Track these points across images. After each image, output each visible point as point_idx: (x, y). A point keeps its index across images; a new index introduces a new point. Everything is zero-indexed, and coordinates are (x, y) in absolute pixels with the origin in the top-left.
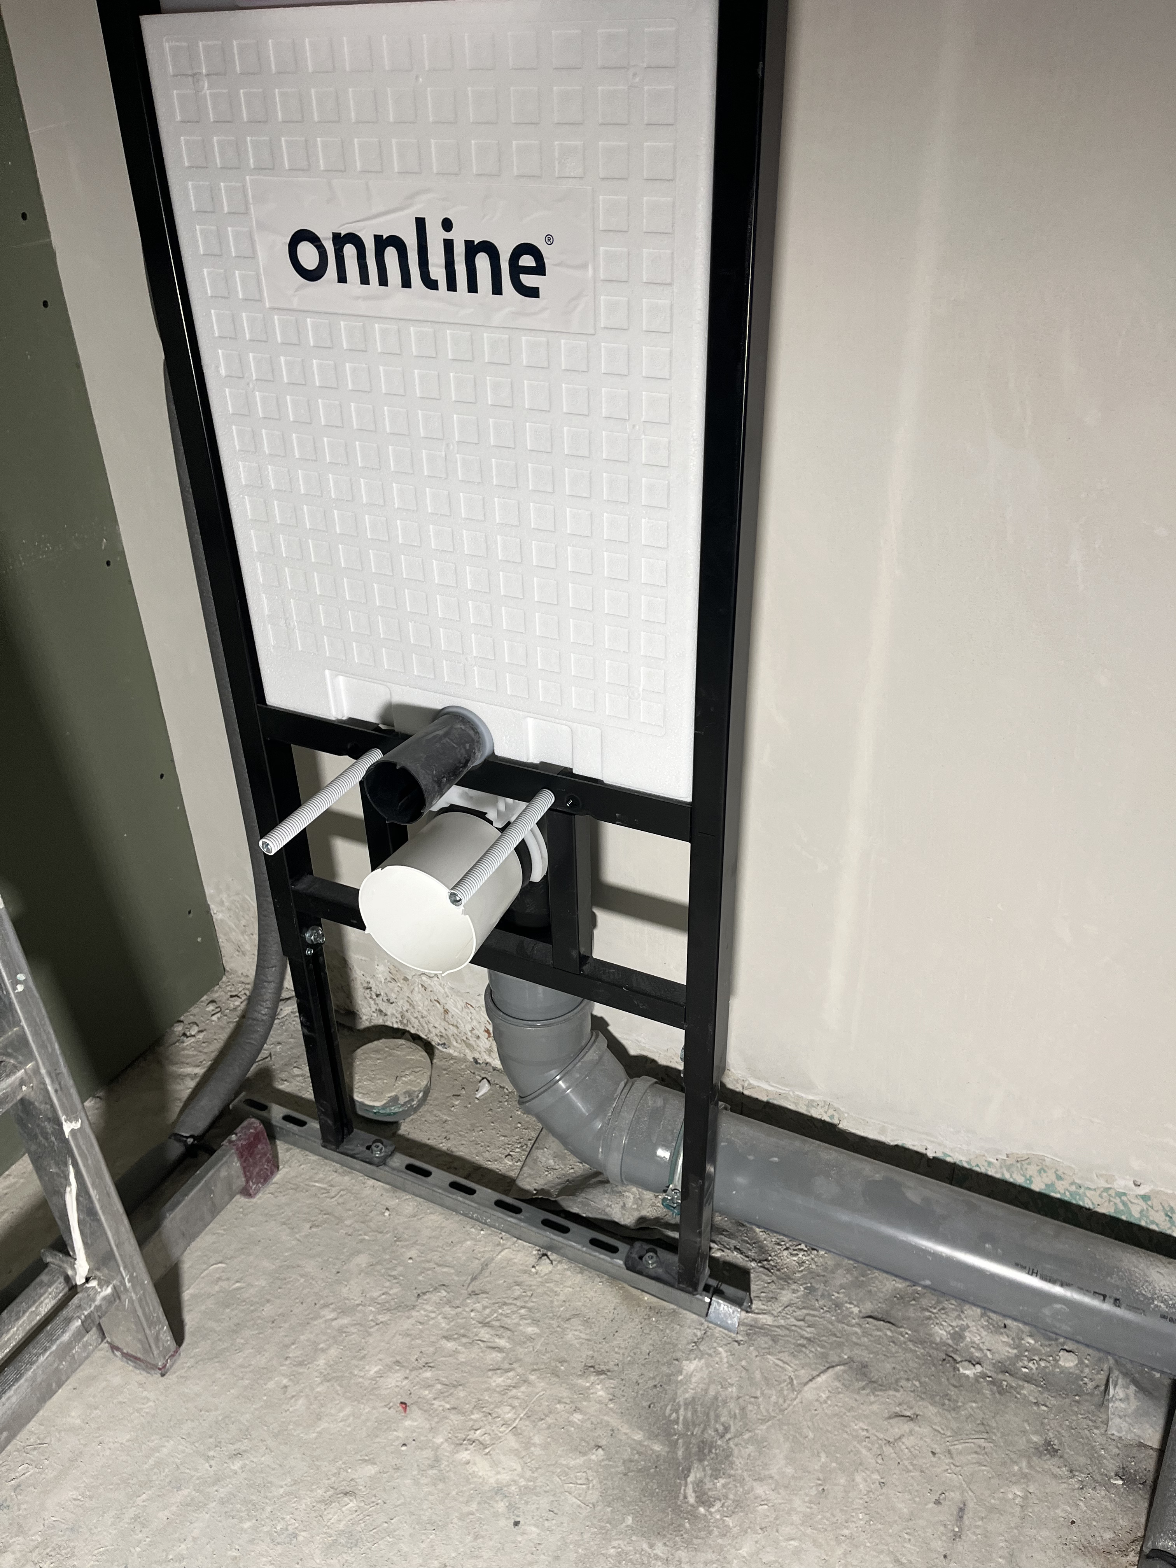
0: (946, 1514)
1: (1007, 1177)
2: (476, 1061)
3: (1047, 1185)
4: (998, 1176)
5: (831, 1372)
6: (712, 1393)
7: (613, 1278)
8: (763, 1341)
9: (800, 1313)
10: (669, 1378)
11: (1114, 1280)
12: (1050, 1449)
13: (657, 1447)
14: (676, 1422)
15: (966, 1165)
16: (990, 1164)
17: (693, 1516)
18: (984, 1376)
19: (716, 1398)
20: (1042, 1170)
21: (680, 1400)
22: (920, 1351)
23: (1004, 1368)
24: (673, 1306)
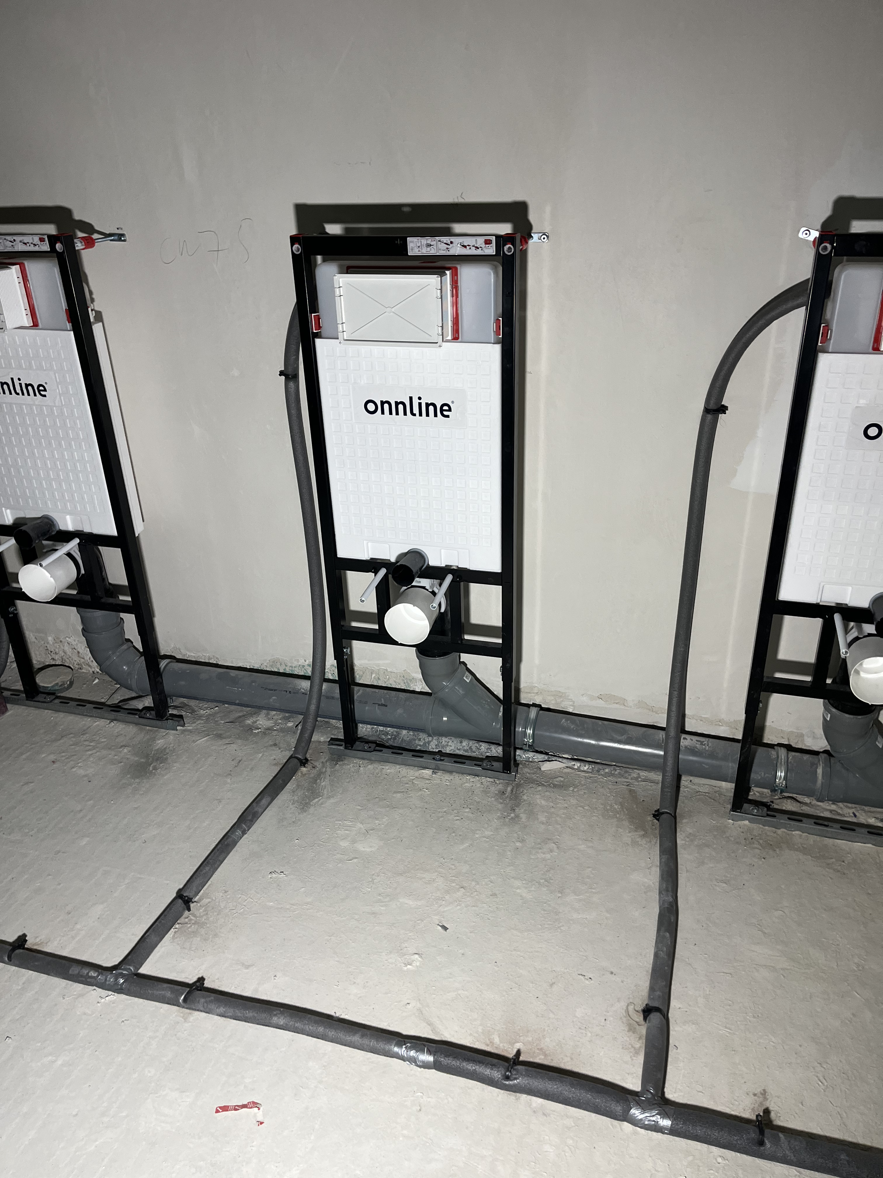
0: (234, 763)
1: (273, 670)
2: (93, 672)
3: (284, 670)
4: (270, 670)
5: (208, 737)
6: (165, 746)
7: (137, 724)
8: (187, 733)
9: (202, 725)
10: (151, 745)
11: (290, 686)
12: (275, 745)
13: (142, 760)
14: (151, 754)
15: (260, 669)
16: (266, 666)
17: (151, 772)
18: (261, 732)
19: (166, 748)
20: (281, 664)
21: (154, 749)
22: (241, 729)
23: (268, 729)
24: (157, 729)
